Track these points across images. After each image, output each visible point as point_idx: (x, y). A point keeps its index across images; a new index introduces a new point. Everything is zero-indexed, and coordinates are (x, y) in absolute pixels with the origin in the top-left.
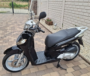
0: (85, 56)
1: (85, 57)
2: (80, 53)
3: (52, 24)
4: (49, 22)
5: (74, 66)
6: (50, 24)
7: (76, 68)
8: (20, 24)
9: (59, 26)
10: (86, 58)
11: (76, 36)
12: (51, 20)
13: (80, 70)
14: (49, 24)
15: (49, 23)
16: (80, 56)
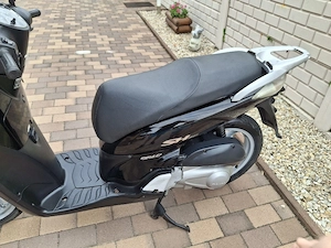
0: (283, 169)
1: (278, 175)
2: (264, 156)
3: (187, 28)
4: (176, 20)
5: (225, 211)
6: (181, 28)
7: (230, 224)
8: (73, 23)
9: (213, 38)
10: (283, 180)
11: (238, 97)
12: (185, 14)
13: (246, 235)
14: (176, 28)
15: (178, 25)
16: (260, 168)
